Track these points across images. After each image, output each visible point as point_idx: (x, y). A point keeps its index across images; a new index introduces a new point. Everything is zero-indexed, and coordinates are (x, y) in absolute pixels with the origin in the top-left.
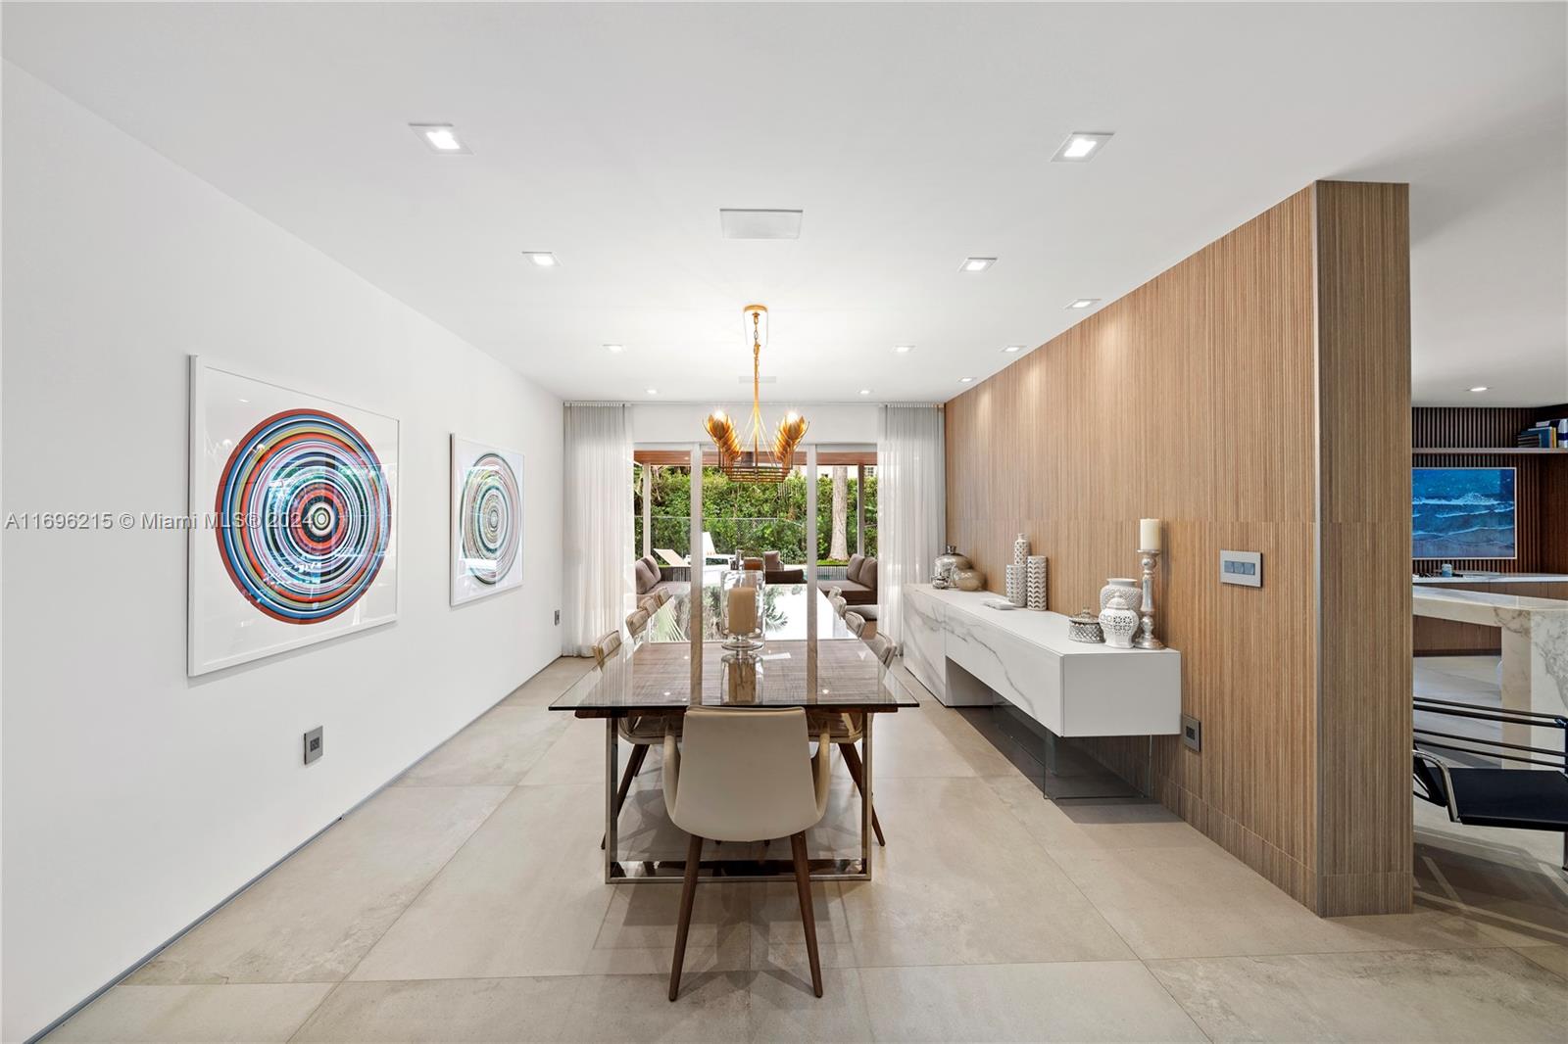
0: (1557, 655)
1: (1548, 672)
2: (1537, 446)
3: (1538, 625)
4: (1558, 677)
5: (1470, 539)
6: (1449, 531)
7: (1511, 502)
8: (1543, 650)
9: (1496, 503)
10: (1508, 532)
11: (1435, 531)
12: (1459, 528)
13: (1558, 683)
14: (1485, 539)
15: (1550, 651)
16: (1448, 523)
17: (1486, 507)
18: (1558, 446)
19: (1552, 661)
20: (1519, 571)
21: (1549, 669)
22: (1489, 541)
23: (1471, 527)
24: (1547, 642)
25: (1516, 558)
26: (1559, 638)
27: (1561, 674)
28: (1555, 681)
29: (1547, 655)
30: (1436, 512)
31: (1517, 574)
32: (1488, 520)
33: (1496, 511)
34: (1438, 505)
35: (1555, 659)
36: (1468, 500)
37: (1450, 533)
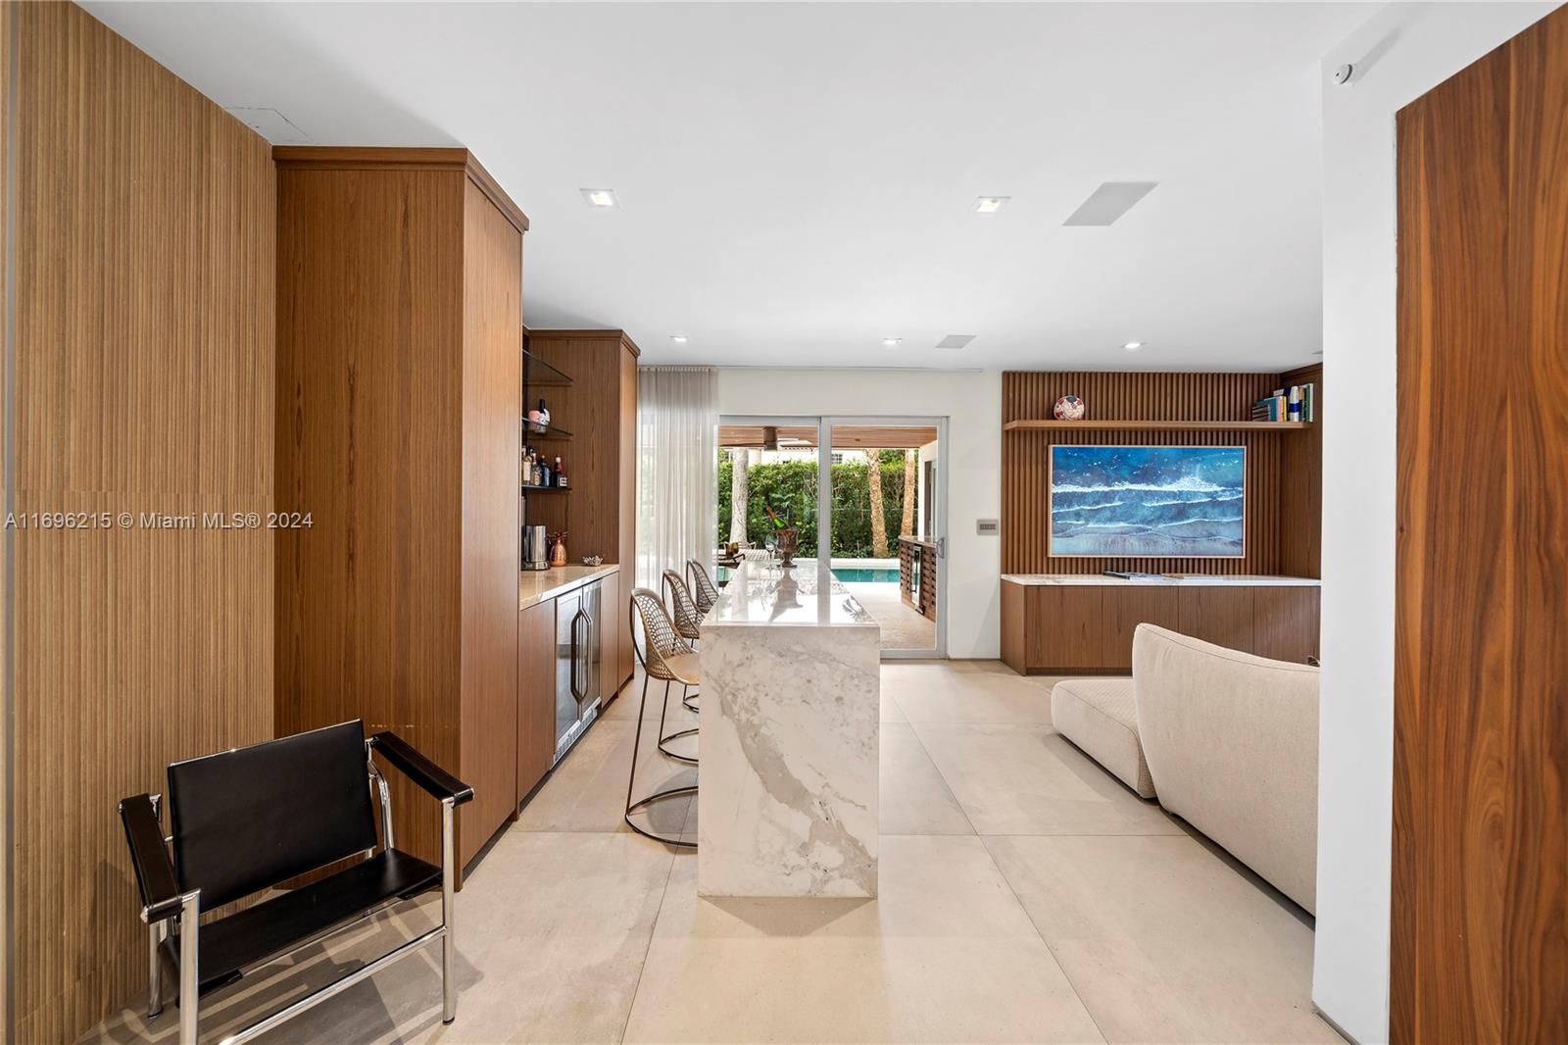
0: (739, 689)
1: (724, 713)
2: (1266, 420)
3: (710, 647)
4: (739, 720)
5: (1186, 533)
6: (1159, 523)
7: (1240, 489)
8: (716, 681)
9: (1219, 489)
10: (1234, 525)
11: (1142, 522)
12: (1172, 519)
13: (738, 730)
14: (1204, 533)
15: (727, 685)
16: (1159, 513)
17: (1207, 494)
18: (1288, 419)
19: (729, 697)
20: (1251, 574)
21: (725, 709)
22: (1210, 536)
23: (1188, 518)
24: (722, 671)
25: (1244, 557)
26: (741, 665)
27: (744, 717)
28: (734, 726)
29: (722, 689)
30: (1142, 501)
31: (1248, 576)
32: (1209, 510)
33: (1220, 499)
34: (1146, 492)
35: (734, 695)
36: (1185, 484)
37: (1161, 526)
